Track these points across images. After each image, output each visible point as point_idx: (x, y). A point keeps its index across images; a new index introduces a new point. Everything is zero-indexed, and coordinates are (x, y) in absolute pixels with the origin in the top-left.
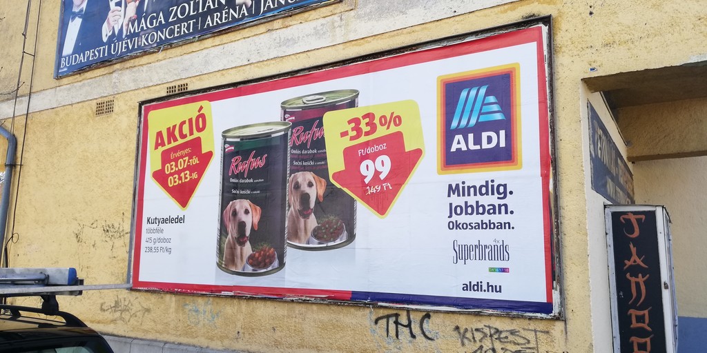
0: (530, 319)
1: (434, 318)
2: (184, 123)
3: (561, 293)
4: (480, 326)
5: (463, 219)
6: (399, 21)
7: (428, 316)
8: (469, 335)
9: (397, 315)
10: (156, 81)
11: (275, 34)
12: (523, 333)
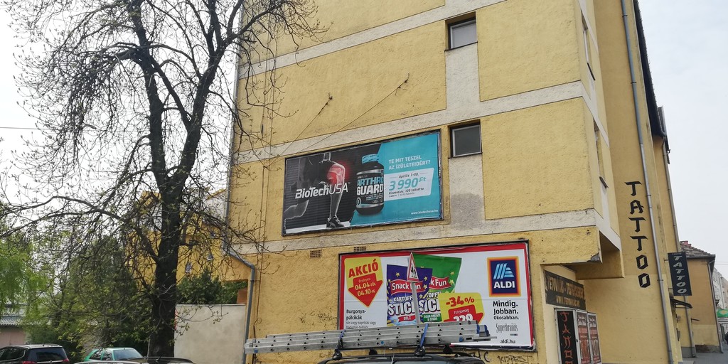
0: (526, 352)
1: (489, 353)
2: (366, 265)
3: (536, 342)
4: (507, 355)
5: (499, 315)
6: (469, 233)
7: (487, 352)
8: (503, 359)
9: (474, 353)
10: (347, 243)
11: (412, 229)
12: (523, 357)
